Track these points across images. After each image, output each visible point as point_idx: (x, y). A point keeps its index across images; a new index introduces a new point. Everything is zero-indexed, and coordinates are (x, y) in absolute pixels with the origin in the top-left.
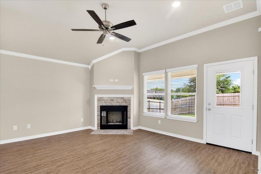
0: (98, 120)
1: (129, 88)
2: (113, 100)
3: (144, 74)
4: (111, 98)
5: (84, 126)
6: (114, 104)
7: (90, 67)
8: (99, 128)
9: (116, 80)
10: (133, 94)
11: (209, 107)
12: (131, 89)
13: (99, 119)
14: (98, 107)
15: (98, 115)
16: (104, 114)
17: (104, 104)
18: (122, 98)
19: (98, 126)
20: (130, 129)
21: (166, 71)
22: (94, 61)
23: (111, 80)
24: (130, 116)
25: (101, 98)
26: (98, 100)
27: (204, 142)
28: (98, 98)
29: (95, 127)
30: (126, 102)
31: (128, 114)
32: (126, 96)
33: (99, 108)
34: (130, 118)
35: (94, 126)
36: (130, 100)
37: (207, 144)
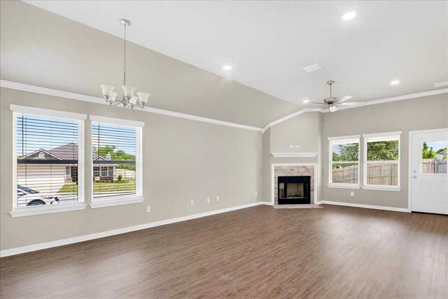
0: (275, 193)
1: (313, 155)
2: (293, 170)
3: (329, 138)
4: (291, 167)
5: (258, 201)
6: (295, 174)
7: (263, 130)
8: (277, 202)
9: (298, 146)
10: (317, 162)
11: (414, 174)
12: (314, 156)
13: (277, 192)
14: (275, 178)
15: (275, 188)
16: (282, 186)
17: (283, 175)
18: (303, 167)
19: (275, 201)
20: (313, 203)
21: (361, 136)
22: (271, 124)
23: (291, 146)
24: (313, 188)
25: (279, 167)
26: (275, 170)
27: (408, 210)
28: (275, 167)
29: (272, 202)
30: (308, 172)
31: (311, 186)
32: (308, 165)
33: (277, 179)
34: (313, 190)
35: (270, 201)
36: (313, 169)
37: (412, 212)
